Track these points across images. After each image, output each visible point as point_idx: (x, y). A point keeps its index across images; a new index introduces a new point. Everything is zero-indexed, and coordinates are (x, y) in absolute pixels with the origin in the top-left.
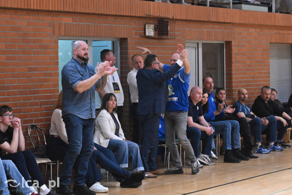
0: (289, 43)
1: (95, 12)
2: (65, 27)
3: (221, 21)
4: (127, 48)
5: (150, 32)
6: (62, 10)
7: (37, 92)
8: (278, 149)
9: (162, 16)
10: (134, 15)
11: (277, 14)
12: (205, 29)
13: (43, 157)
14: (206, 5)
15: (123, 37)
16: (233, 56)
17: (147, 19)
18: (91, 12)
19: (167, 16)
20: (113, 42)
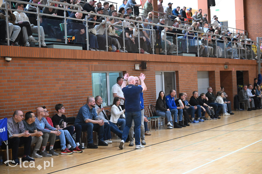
0: (207, 71)
2: (95, 67)
3: (172, 61)
5: (137, 67)
6: (93, 59)
7: (82, 98)
8: (202, 121)
9: (143, 60)
10: (129, 60)
11: (200, 57)
12: (165, 66)
14: (165, 54)
15: (124, 71)
16: (179, 78)
17: (136, 62)
18: (108, 59)
19: (145, 60)
20: (120, 73)
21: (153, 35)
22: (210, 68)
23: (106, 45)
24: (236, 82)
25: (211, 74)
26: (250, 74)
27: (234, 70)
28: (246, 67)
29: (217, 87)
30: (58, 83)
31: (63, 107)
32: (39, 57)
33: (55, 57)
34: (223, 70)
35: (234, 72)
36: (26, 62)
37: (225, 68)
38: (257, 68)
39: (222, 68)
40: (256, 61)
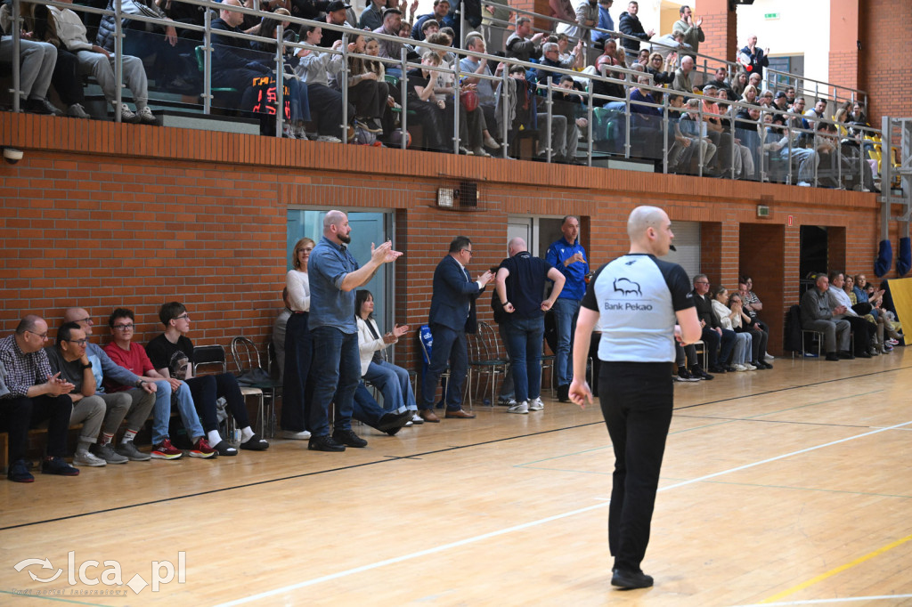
0: (696, 222)
1: (350, 169)
2: (299, 191)
3: (569, 185)
4: (405, 225)
5: (446, 199)
6: (293, 165)
9: (467, 176)
10: (417, 174)
11: (670, 176)
12: (544, 198)
13: (252, 385)
15: (399, 207)
16: (592, 239)
17: (441, 181)
18: (344, 168)
19: (474, 177)
20: (386, 214)
21: (508, 96)
22: (704, 214)
23: (342, 124)
24: (798, 262)
25: (708, 233)
26: (850, 239)
27: (792, 222)
28: (838, 214)
29: (727, 277)
30: (173, 237)
31: (185, 313)
32: (112, 151)
33: (168, 155)
34: (753, 220)
35: (792, 229)
36: (71, 166)
37: (760, 215)
38: (876, 219)
39: (749, 214)
40: (874, 195)
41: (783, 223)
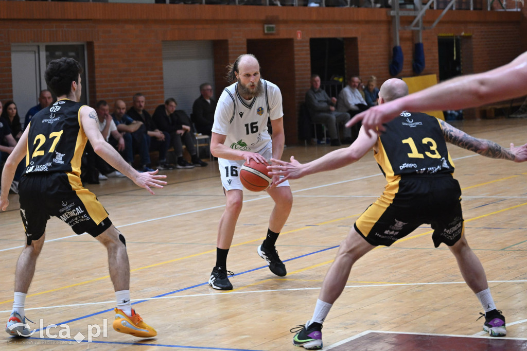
11: (171, 5)
12: (45, 29)
16: (96, 59)
22: (211, 33)
25: (218, 49)
26: (362, 47)
27: (301, 36)
28: (350, 27)
34: (260, 36)
35: (301, 42)
37: (266, 32)
38: (389, 30)
39: (256, 32)
40: (384, 10)
41: (292, 37)
